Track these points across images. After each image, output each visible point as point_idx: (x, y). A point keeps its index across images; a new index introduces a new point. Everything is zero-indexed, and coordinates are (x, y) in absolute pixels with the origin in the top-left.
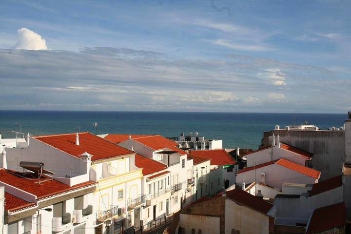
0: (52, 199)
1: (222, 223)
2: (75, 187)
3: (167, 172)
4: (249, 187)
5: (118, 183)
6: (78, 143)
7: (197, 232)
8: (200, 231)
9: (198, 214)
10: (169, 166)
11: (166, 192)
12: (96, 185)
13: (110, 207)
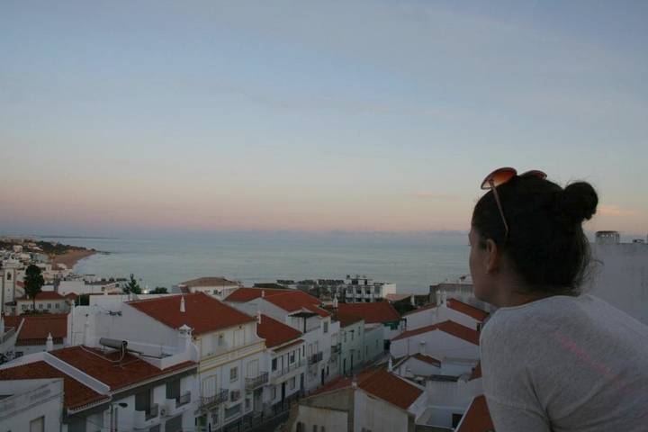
0: (133, 389)
1: (351, 420)
2: (167, 370)
3: (302, 341)
4: (399, 363)
5: (230, 359)
6: (183, 309)
7: (319, 430)
8: (323, 429)
9: (321, 408)
10: (305, 332)
11: (300, 365)
12: (197, 366)
13: (219, 392)
